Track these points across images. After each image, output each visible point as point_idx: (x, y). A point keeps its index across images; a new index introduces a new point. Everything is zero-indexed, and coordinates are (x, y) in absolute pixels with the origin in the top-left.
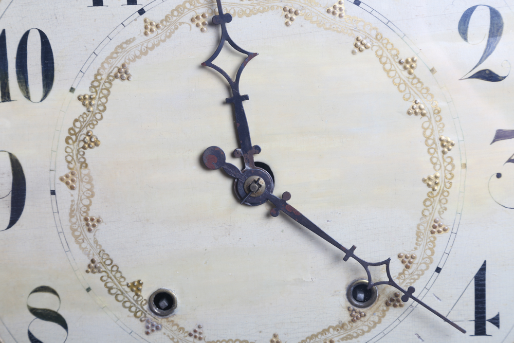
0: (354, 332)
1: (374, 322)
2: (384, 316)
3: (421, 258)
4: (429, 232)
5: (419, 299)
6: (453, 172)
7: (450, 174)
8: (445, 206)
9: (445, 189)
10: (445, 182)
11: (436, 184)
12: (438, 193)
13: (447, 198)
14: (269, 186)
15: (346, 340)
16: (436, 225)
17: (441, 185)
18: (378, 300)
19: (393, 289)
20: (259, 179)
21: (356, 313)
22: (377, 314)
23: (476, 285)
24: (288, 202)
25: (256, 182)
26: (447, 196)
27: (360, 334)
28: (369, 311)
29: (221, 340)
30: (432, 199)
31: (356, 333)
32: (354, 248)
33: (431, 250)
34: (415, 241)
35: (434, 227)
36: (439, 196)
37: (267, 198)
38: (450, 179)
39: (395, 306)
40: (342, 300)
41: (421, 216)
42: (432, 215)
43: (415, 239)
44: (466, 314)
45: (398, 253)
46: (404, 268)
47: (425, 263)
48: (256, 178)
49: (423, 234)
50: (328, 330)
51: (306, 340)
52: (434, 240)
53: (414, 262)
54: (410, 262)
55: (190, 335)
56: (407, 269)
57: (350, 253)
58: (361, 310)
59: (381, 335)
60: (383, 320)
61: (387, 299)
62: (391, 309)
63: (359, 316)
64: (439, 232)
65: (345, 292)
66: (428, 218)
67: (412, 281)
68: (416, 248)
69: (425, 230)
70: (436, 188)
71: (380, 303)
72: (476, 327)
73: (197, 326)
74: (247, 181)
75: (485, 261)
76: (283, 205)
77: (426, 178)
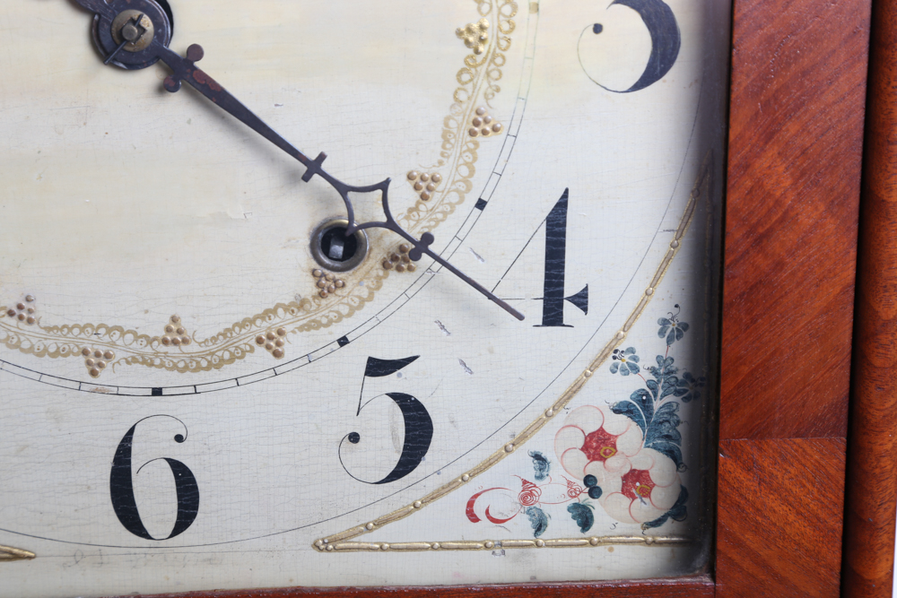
0: (323, 316)
1: (359, 297)
2: (378, 288)
3: (450, 181)
4: (467, 133)
5: (444, 257)
6: (514, 19)
7: (509, 22)
8: (497, 83)
9: (498, 51)
10: (498, 38)
11: (482, 40)
12: (485, 58)
13: (501, 68)
14: (160, 31)
15: (308, 330)
16: (480, 119)
17: (491, 42)
18: (369, 257)
19: (397, 238)
20: (140, 17)
21: (327, 280)
22: (365, 284)
23: (549, 233)
24: (198, 64)
25: (135, 22)
26: (502, 65)
27: (334, 319)
28: (351, 278)
29: (71, 324)
30: (473, 70)
31: (327, 317)
32: (322, 157)
33: (469, 167)
34: (439, 149)
35: (476, 123)
36: (486, 65)
37: (157, 54)
38: (507, 32)
39: (399, 269)
40: (301, 257)
41: (452, 101)
42: (473, 100)
43: (440, 144)
44: (528, 287)
45: (407, 170)
46: (418, 198)
47: (457, 191)
48: (135, 14)
49: (455, 136)
50: (274, 311)
51: (233, 329)
52: (476, 149)
53: (437, 189)
54: (429, 188)
55: (11, 313)
56: (424, 202)
57: (314, 167)
58: (337, 275)
59: (374, 322)
60: (377, 294)
61: (385, 256)
62: (393, 274)
63: (333, 287)
64: (484, 133)
65: (307, 241)
66: (464, 106)
67: (433, 223)
68: (441, 163)
69: (459, 128)
70: (481, 48)
71: (372, 263)
72: (546, 310)
73: (24, 297)
74: (118, 20)
75: (567, 191)
76: (188, 70)
77: (463, 29)
